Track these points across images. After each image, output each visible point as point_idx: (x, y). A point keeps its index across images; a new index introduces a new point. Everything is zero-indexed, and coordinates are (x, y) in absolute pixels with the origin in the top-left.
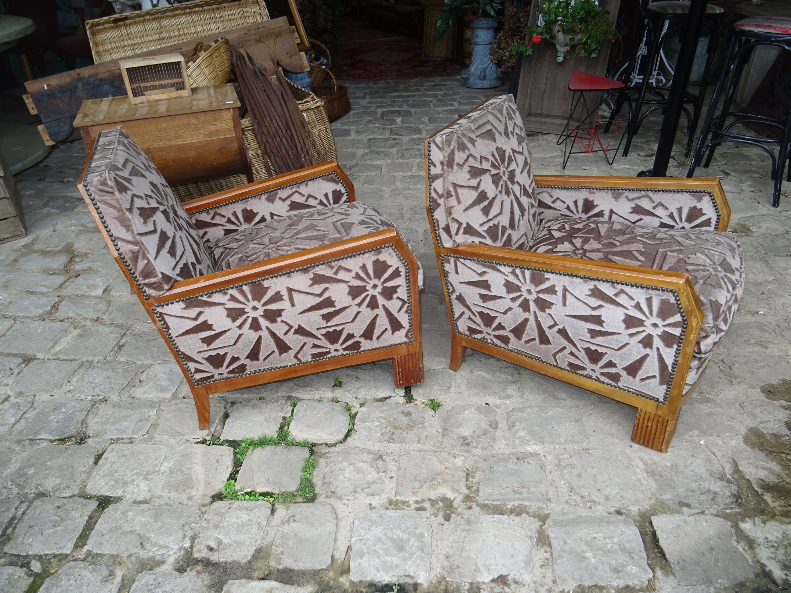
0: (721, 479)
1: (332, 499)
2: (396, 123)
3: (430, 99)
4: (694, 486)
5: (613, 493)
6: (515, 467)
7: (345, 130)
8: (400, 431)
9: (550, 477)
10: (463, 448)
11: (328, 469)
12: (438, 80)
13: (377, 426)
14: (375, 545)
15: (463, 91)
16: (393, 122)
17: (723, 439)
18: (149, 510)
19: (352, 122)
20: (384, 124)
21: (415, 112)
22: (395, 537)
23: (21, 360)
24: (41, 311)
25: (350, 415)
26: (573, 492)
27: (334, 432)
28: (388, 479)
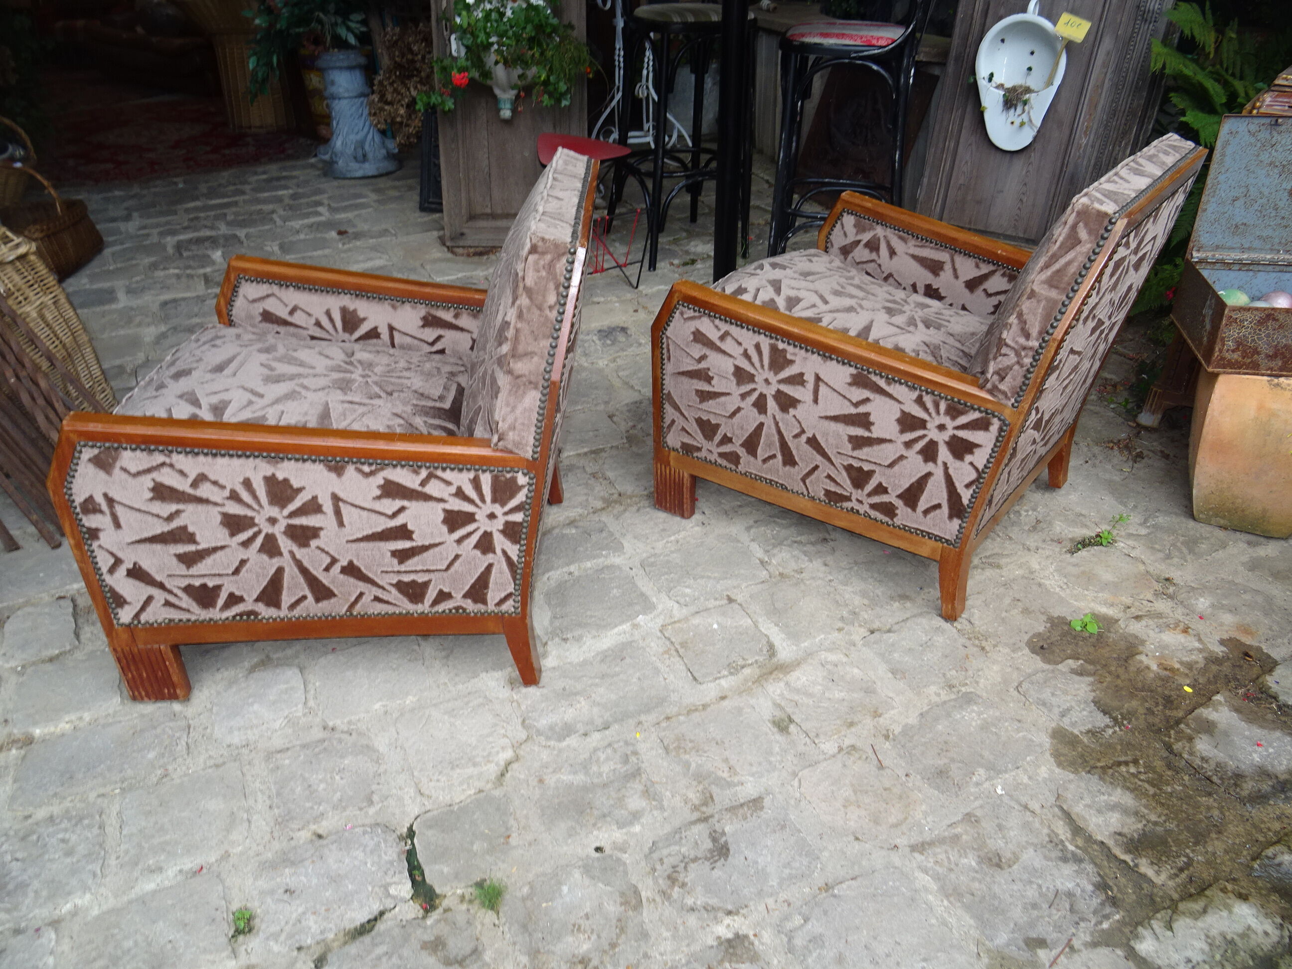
0: (1065, 859)
2: (213, 263)
3: (270, 207)
4: (1031, 893)
7: (101, 291)
12: (273, 169)
15: (330, 186)
16: (206, 260)
17: (1025, 770)
19: (113, 272)
20: (189, 267)
21: (247, 236)
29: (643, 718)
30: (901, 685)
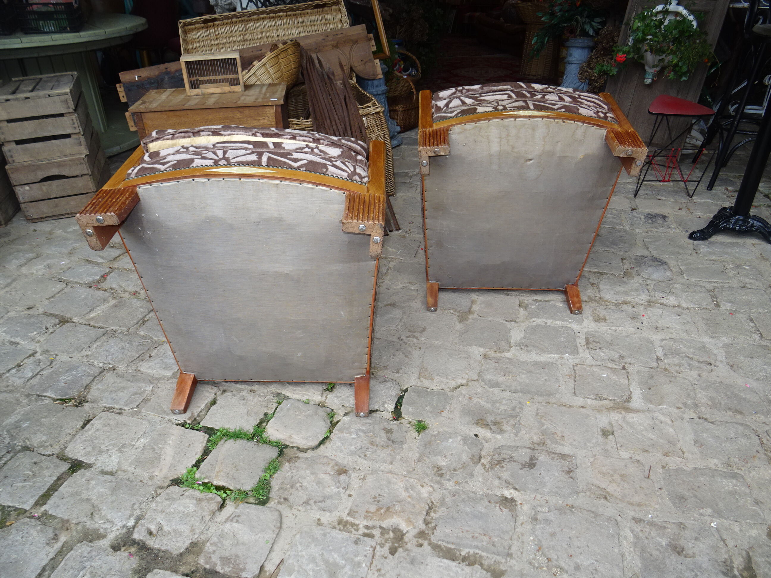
0: (725, 574)
1: (283, 506)
5: (586, 563)
6: (483, 510)
8: (375, 448)
9: (519, 529)
10: (435, 478)
11: (289, 474)
13: (354, 439)
14: (308, 565)
17: (741, 525)
18: (111, 482)
22: (331, 560)
23: (57, 321)
24: (90, 279)
25: (331, 422)
26: (540, 553)
27: (309, 437)
28: (346, 497)
29: (536, 397)
30: (696, 450)
